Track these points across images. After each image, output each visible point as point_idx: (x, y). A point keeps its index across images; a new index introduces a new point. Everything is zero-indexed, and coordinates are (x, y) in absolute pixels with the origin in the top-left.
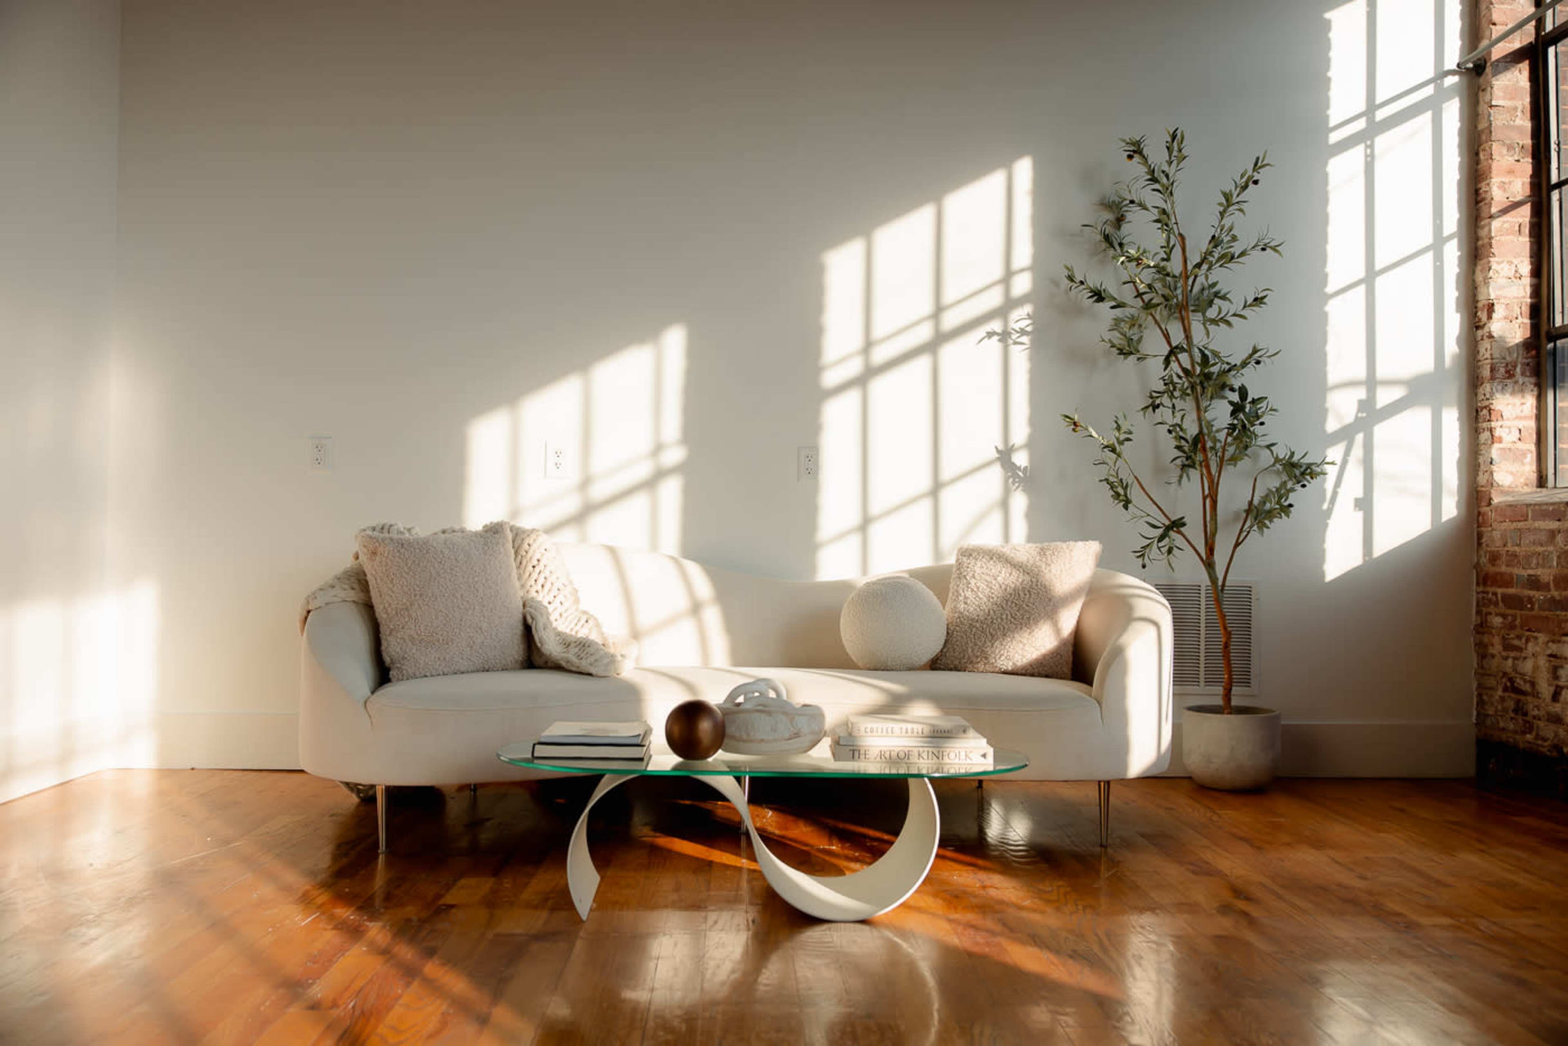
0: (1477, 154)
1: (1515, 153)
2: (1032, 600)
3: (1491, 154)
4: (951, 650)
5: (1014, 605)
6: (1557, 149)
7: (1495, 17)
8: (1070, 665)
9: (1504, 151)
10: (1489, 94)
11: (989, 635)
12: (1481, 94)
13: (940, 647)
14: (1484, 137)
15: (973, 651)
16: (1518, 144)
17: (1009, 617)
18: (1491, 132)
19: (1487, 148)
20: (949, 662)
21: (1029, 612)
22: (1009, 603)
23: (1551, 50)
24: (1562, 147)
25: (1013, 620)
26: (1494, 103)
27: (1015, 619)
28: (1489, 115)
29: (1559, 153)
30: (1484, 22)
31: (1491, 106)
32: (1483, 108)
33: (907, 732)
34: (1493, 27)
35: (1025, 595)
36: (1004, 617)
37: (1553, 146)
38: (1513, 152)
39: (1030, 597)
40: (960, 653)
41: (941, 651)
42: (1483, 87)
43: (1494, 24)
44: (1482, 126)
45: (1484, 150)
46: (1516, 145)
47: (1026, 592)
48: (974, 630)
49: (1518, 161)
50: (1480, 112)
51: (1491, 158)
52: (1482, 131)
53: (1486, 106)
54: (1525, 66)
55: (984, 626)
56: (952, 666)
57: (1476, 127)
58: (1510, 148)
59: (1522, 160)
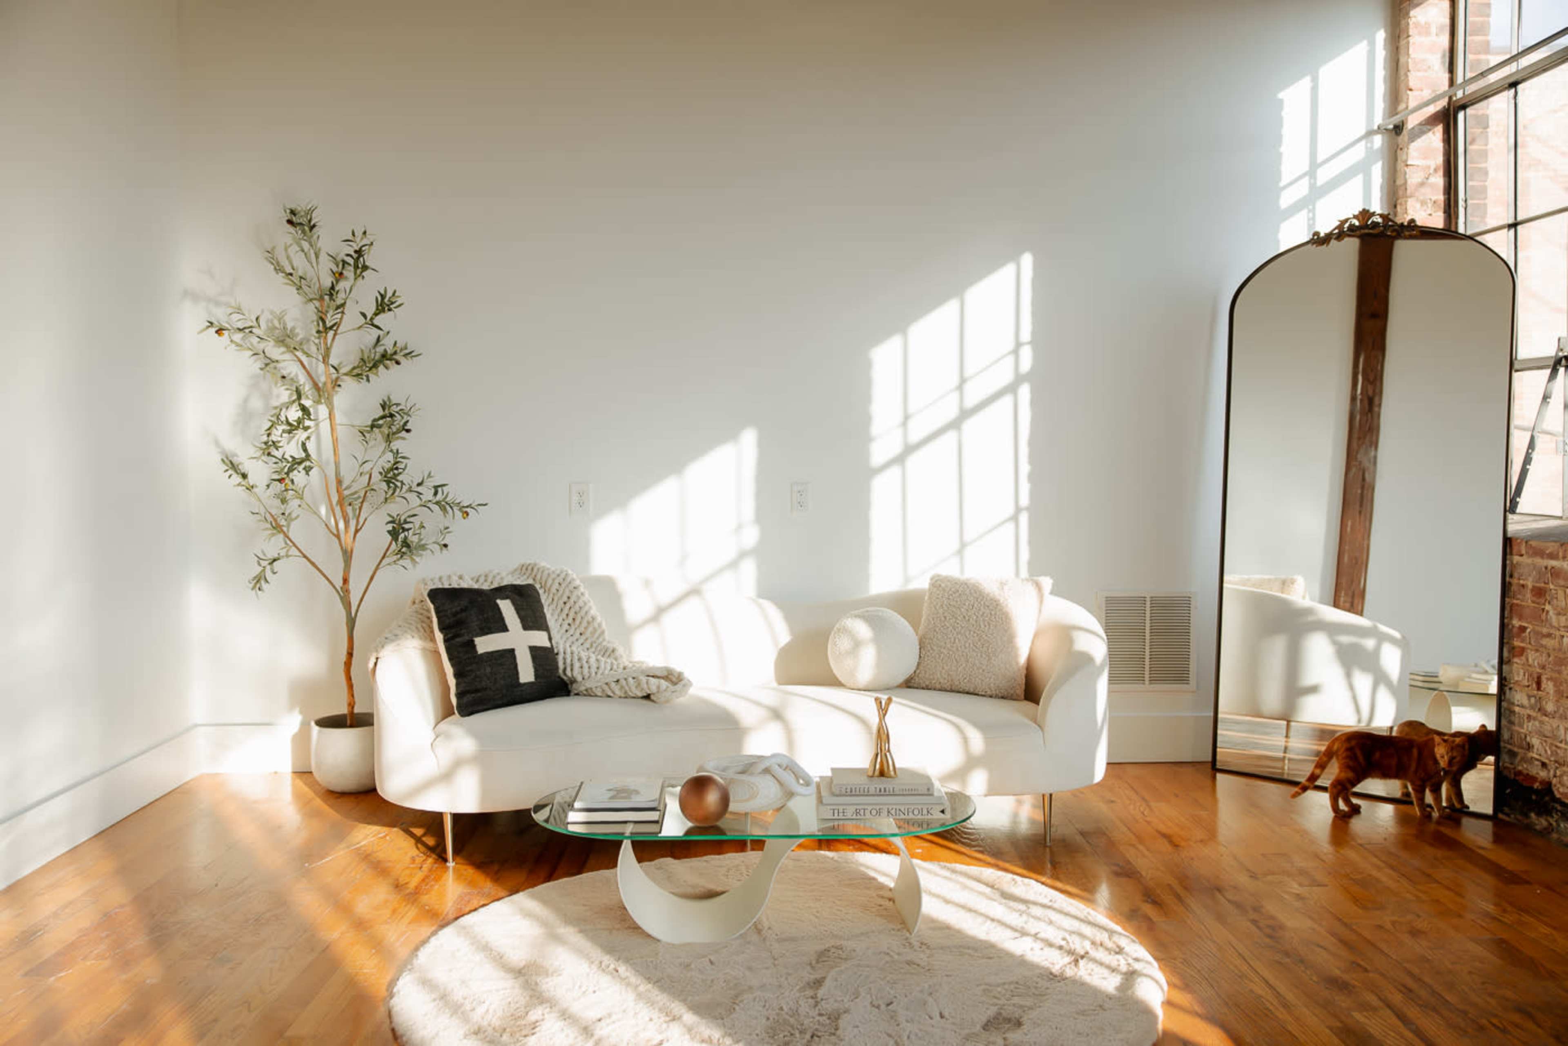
0: (1395, 206)
1: (1428, 207)
2: (991, 632)
3: (1406, 209)
4: (923, 672)
5: (975, 635)
6: (1464, 205)
7: (1411, 84)
8: (1023, 687)
9: (1418, 205)
10: (1405, 153)
11: (954, 661)
12: (1399, 151)
13: (914, 668)
14: (1401, 193)
15: (941, 674)
16: (1431, 199)
17: (972, 645)
18: (1406, 189)
19: (1403, 203)
20: (921, 681)
21: (988, 642)
22: (972, 633)
23: (1461, 116)
24: (1469, 202)
25: (974, 648)
26: (1409, 163)
27: (976, 647)
28: (1405, 173)
29: (1466, 209)
30: (1402, 87)
31: (1407, 165)
32: (1400, 165)
33: (880, 790)
34: (1409, 92)
35: (985, 626)
36: (967, 645)
37: (1461, 203)
38: (1425, 207)
39: (989, 628)
40: (930, 675)
41: (915, 672)
42: (1401, 146)
43: (1411, 90)
44: (1399, 182)
45: (1401, 204)
46: (1429, 201)
47: (986, 624)
48: (942, 655)
49: (1430, 215)
50: (1398, 169)
51: (1406, 213)
52: (1401, 186)
53: (1403, 164)
54: (1439, 130)
55: (951, 653)
56: (924, 686)
57: (1395, 182)
58: (1423, 203)
59: (1434, 214)
